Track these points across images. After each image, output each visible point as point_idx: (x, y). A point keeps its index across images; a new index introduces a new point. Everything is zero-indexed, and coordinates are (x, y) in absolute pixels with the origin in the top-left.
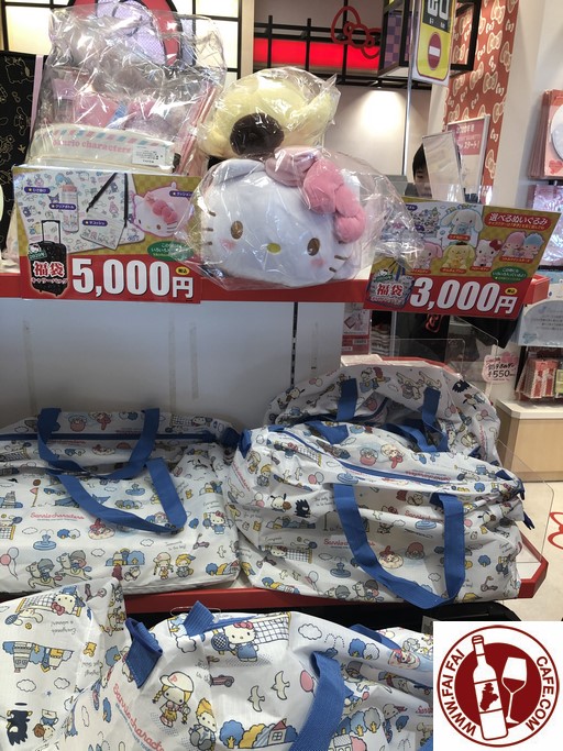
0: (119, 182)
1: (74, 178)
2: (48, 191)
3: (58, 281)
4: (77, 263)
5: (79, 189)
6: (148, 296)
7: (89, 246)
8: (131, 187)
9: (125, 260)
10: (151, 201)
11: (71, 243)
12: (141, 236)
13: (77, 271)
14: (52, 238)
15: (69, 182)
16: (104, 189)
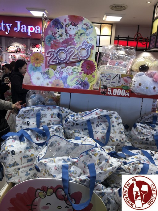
0: (119, 76)
1: (111, 75)
2: (106, 77)
3: (105, 92)
4: (109, 89)
5: (112, 77)
6: (121, 96)
7: (111, 86)
8: (121, 76)
9: (117, 89)
10: (124, 79)
11: (108, 86)
12: (121, 85)
13: (108, 91)
14: (105, 85)
15: (110, 75)
16: (116, 77)
